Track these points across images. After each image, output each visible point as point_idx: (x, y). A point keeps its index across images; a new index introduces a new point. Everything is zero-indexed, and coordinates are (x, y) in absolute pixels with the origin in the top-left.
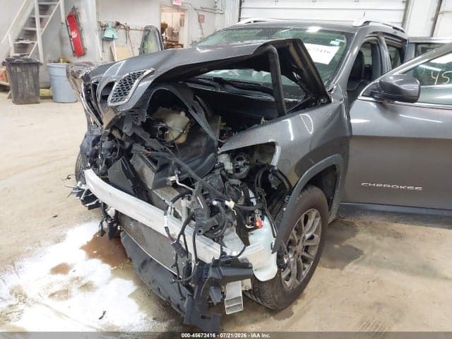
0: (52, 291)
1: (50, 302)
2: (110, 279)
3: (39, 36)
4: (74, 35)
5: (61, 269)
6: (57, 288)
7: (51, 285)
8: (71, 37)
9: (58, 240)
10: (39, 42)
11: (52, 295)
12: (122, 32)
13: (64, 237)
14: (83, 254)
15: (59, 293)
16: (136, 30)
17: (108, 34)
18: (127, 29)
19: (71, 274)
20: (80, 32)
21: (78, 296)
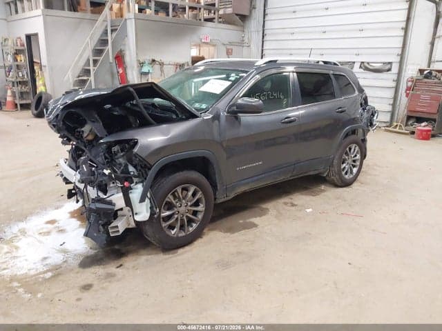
0: (41, 231)
1: (37, 236)
2: (76, 229)
3: (92, 73)
4: (121, 71)
5: (52, 222)
6: (45, 230)
7: (42, 229)
8: (118, 72)
9: (57, 208)
10: (92, 78)
11: (40, 233)
12: (157, 67)
13: (62, 206)
14: (69, 215)
15: (45, 233)
16: (169, 64)
17: (145, 69)
18: (162, 64)
19: (56, 224)
20: (125, 69)
21: (54, 235)
